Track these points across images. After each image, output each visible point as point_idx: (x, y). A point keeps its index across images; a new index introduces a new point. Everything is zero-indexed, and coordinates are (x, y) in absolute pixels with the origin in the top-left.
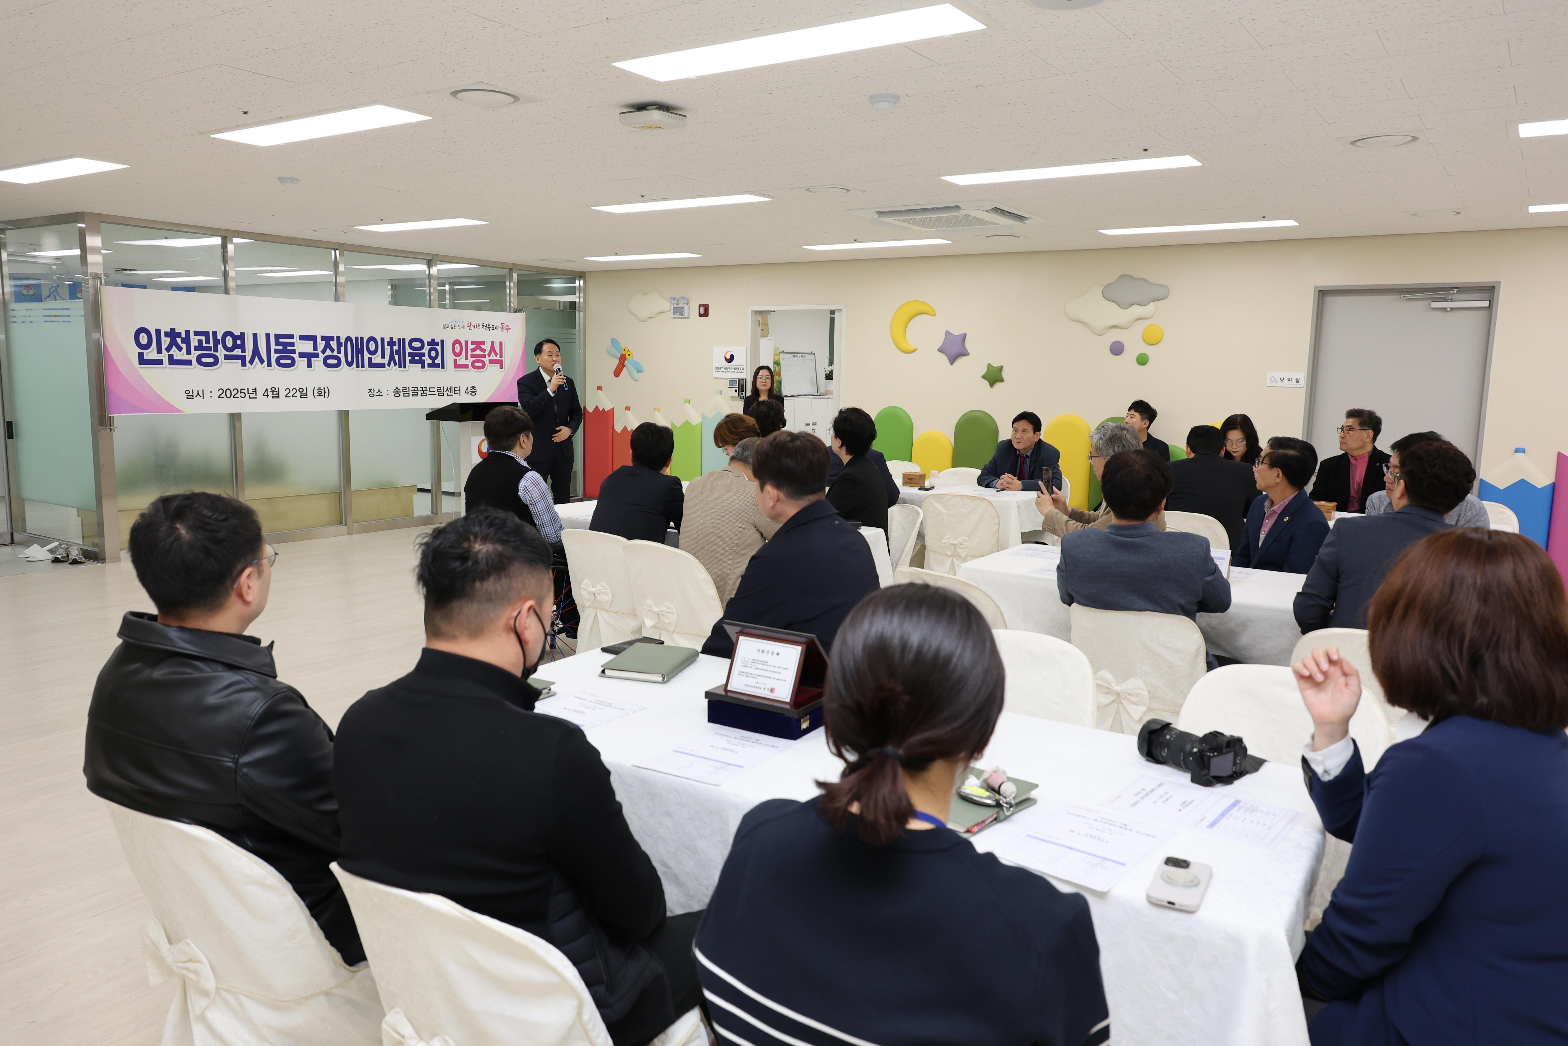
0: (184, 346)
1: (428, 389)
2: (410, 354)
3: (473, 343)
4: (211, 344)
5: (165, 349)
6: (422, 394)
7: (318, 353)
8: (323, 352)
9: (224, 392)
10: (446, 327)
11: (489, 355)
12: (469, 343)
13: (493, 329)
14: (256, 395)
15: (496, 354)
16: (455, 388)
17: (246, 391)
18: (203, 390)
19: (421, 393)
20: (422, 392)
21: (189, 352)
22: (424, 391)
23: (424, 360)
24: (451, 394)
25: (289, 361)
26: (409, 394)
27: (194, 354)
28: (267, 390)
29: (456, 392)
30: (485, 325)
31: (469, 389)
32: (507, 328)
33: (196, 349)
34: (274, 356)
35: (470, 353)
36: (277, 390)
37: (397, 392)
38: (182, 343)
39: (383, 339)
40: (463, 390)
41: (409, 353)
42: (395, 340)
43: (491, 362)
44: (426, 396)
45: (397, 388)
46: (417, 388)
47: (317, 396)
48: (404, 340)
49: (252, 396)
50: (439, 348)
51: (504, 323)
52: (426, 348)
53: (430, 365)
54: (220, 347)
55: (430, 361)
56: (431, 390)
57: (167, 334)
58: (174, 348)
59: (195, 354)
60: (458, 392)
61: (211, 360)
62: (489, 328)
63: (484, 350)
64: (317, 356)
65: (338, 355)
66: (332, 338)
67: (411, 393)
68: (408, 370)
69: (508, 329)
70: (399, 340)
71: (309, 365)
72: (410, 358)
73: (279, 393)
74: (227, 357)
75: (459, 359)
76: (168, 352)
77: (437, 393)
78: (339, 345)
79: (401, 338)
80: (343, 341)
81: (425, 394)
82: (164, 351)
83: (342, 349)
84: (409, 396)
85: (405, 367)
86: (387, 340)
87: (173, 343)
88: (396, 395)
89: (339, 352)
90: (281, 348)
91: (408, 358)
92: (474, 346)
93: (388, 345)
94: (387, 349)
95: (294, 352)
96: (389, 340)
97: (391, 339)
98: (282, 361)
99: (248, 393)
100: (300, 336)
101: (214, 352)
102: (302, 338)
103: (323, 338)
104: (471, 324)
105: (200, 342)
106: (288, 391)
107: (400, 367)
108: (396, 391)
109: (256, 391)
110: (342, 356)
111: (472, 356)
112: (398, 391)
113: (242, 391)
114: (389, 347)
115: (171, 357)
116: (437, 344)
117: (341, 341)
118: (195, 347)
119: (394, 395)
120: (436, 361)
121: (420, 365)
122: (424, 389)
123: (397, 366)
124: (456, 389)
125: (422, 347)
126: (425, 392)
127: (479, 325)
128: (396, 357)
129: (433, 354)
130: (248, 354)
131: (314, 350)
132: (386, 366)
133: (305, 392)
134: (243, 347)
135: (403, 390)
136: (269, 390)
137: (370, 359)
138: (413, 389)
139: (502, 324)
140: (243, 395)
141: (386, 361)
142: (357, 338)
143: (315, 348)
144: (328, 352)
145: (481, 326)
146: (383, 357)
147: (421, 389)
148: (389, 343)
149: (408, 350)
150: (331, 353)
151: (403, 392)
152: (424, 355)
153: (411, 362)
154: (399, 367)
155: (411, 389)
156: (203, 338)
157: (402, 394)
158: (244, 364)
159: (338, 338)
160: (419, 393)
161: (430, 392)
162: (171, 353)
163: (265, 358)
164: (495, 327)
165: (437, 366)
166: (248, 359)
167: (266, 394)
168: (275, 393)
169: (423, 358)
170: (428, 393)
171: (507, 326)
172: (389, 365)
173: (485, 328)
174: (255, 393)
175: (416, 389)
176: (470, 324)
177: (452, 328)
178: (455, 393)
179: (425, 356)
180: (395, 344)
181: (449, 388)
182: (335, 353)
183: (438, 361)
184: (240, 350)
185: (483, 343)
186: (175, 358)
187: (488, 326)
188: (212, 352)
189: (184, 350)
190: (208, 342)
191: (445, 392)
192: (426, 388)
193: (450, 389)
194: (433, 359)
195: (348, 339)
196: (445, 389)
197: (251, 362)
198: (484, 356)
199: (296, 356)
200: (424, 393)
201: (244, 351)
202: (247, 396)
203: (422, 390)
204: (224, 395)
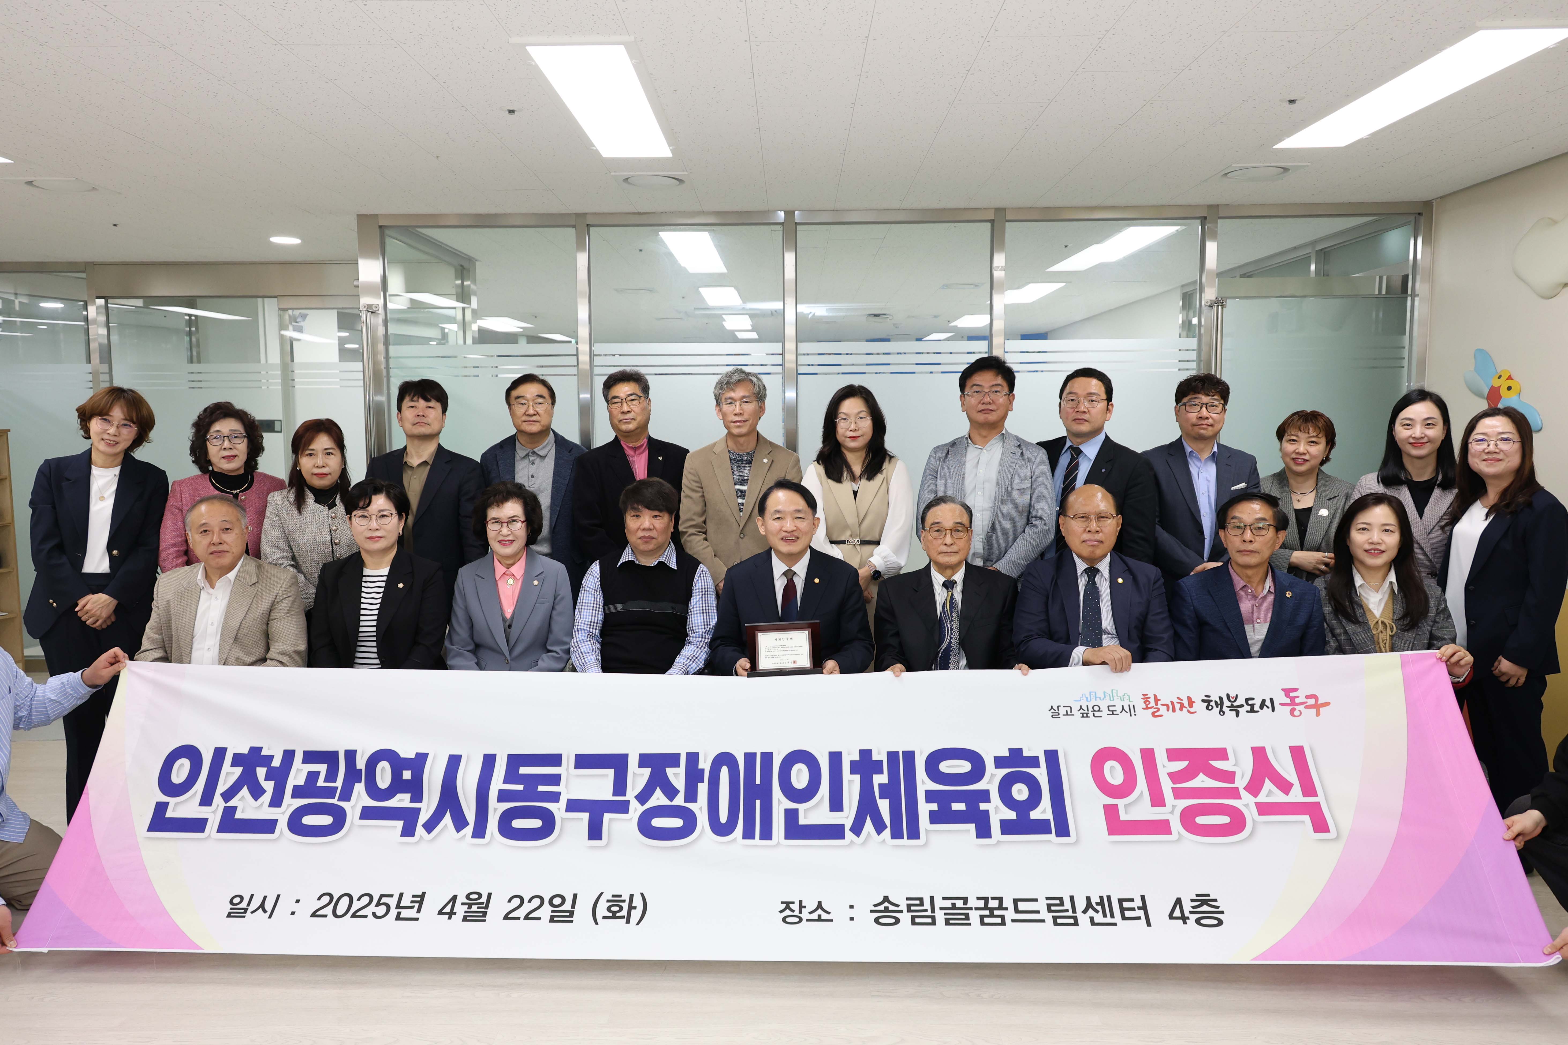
0: (269, 786)
1: (1008, 903)
2: (931, 796)
3: (1174, 754)
4: (339, 783)
5: (222, 795)
6: (987, 920)
7: (627, 803)
8: (643, 797)
9: (333, 900)
10: (1062, 711)
11: (1254, 787)
12: (1161, 758)
13: (1252, 710)
14: (419, 911)
15: (1285, 786)
16: (1121, 901)
17: (393, 902)
18: (278, 896)
19: (982, 917)
20: (987, 912)
21: (276, 801)
22: (992, 910)
23: (987, 812)
24: (1108, 920)
25: (536, 823)
26: (933, 918)
27: (289, 805)
28: (454, 899)
29: (1128, 914)
30: (1215, 698)
31: (1187, 906)
32: (1312, 702)
33: (298, 792)
34: (496, 809)
35: (1167, 785)
36: (484, 899)
37: (887, 910)
38: (267, 779)
39: (835, 758)
40: (1159, 909)
41: (927, 792)
42: (879, 755)
43: (1264, 809)
44: (1003, 923)
45: (886, 899)
46: (965, 900)
47: (604, 918)
48: (909, 756)
49: (405, 913)
50: (1041, 774)
51: (1296, 690)
52: (993, 776)
53: (1008, 828)
54: (359, 788)
55: (1011, 815)
56: (1022, 906)
57: (238, 760)
58: (245, 791)
59: (291, 804)
60: (1141, 913)
61: (326, 820)
62: (1236, 709)
63: (1229, 776)
64: (623, 808)
65: (690, 805)
66: (673, 760)
67: (940, 916)
68: (926, 844)
69: (1317, 706)
70: (892, 756)
71: (595, 832)
72: (934, 807)
73: (487, 907)
74: (367, 813)
75: (1126, 806)
76: (226, 802)
77: (1049, 917)
78: (694, 776)
79: (900, 748)
80: (705, 764)
81: (999, 920)
82: (218, 800)
83: (703, 789)
84: (933, 923)
85: (914, 834)
86: (850, 755)
87: (248, 781)
88: (882, 921)
89: (691, 796)
90: (520, 787)
91: (925, 809)
92: (1181, 765)
93: (853, 772)
94: (852, 785)
95: (555, 797)
96: (857, 757)
97: (866, 754)
98: (517, 823)
99: (398, 906)
100: (578, 757)
101: (339, 800)
102: (584, 761)
103: (645, 760)
104: (1157, 700)
105: (312, 776)
106: (516, 902)
107: (896, 834)
108: (882, 908)
109: (421, 903)
110: (700, 808)
111: (1179, 794)
112: (891, 908)
113: (384, 900)
114: (857, 778)
115: (229, 812)
116: (1034, 762)
117: (700, 767)
118: (296, 788)
119: (877, 921)
120: (1035, 815)
121: (972, 827)
122: (993, 904)
123: (887, 832)
124: (1126, 905)
125: (978, 771)
126: (996, 912)
127: (1191, 702)
128: (884, 806)
129: (1020, 791)
130: (427, 807)
131: (614, 795)
132: (848, 834)
133: (567, 906)
134: (416, 789)
135: (909, 906)
136: (461, 899)
137: (791, 816)
138: (948, 904)
139: (1287, 692)
140: (381, 910)
141: (846, 817)
142: (750, 757)
143: (620, 787)
144: (658, 799)
145: (1200, 706)
146: (836, 804)
147: (981, 904)
148: (855, 767)
149: (924, 783)
150: (664, 801)
151: (909, 910)
152: (985, 796)
153: (935, 818)
154: (894, 836)
155: (939, 903)
156: (322, 768)
157: (905, 917)
158: (408, 831)
159: (693, 758)
160: (974, 916)
161: (1017, 911)
162: (231, 803)
163: (470, 814)
164: (1257, 703)
165: (1041, 827)
166: (423, 818)
167: (448, 909)
168: (474, 908)
169: (983, 806)
170: (1010, 914)
171: (1308, 697)
172: (857, 829)
173: (1216, 710)
174: (417, 905)
175: (959, 904)
176: (1152, 700)
177: (1085, 715)
178: (1124, 918)
179: (988, 800)
180: (877, 767)
181: (1095, 900)
182: (679, 800)
183: (1043, 811)
184: (407, 797)
185: (1222, 754)
186: (239, 815)
187: (1226, 703)
188: (334, 801)
189: (267, 798)
190: (331, 776)
191: (1079, 914)
192: (1000, 900)
193: (1101, 903)
194: (1023, 808)
195: (724, 759)
196: (1081, 905)
197: (430, 826)
198: (1235, 794)
199: (558, 809)
200: (992, 915)
201: (417, 797)
202: (394, 912)
203: (986, 907)
204: (328, 910)
